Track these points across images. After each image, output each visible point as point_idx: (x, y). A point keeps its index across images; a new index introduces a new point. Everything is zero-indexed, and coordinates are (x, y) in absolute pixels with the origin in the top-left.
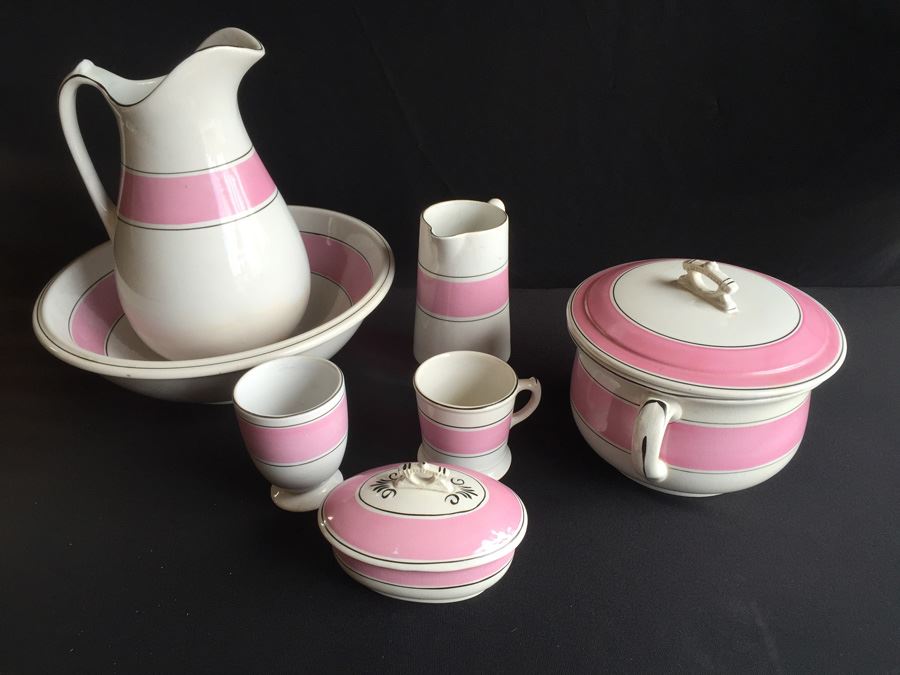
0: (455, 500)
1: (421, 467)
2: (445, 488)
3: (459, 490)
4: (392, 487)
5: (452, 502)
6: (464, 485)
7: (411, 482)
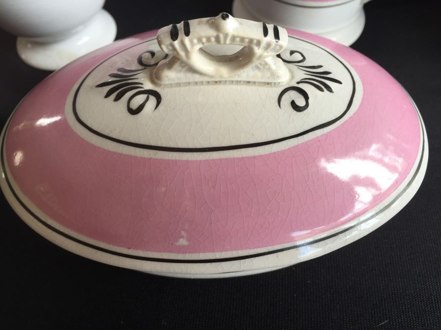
0: (301, 102)
1: (217, 27)
2: (273, 74)
3: (301, 75)
4: (148, 86)
5: (293, 104)
6: (307, 63)
7: (192, 70)
